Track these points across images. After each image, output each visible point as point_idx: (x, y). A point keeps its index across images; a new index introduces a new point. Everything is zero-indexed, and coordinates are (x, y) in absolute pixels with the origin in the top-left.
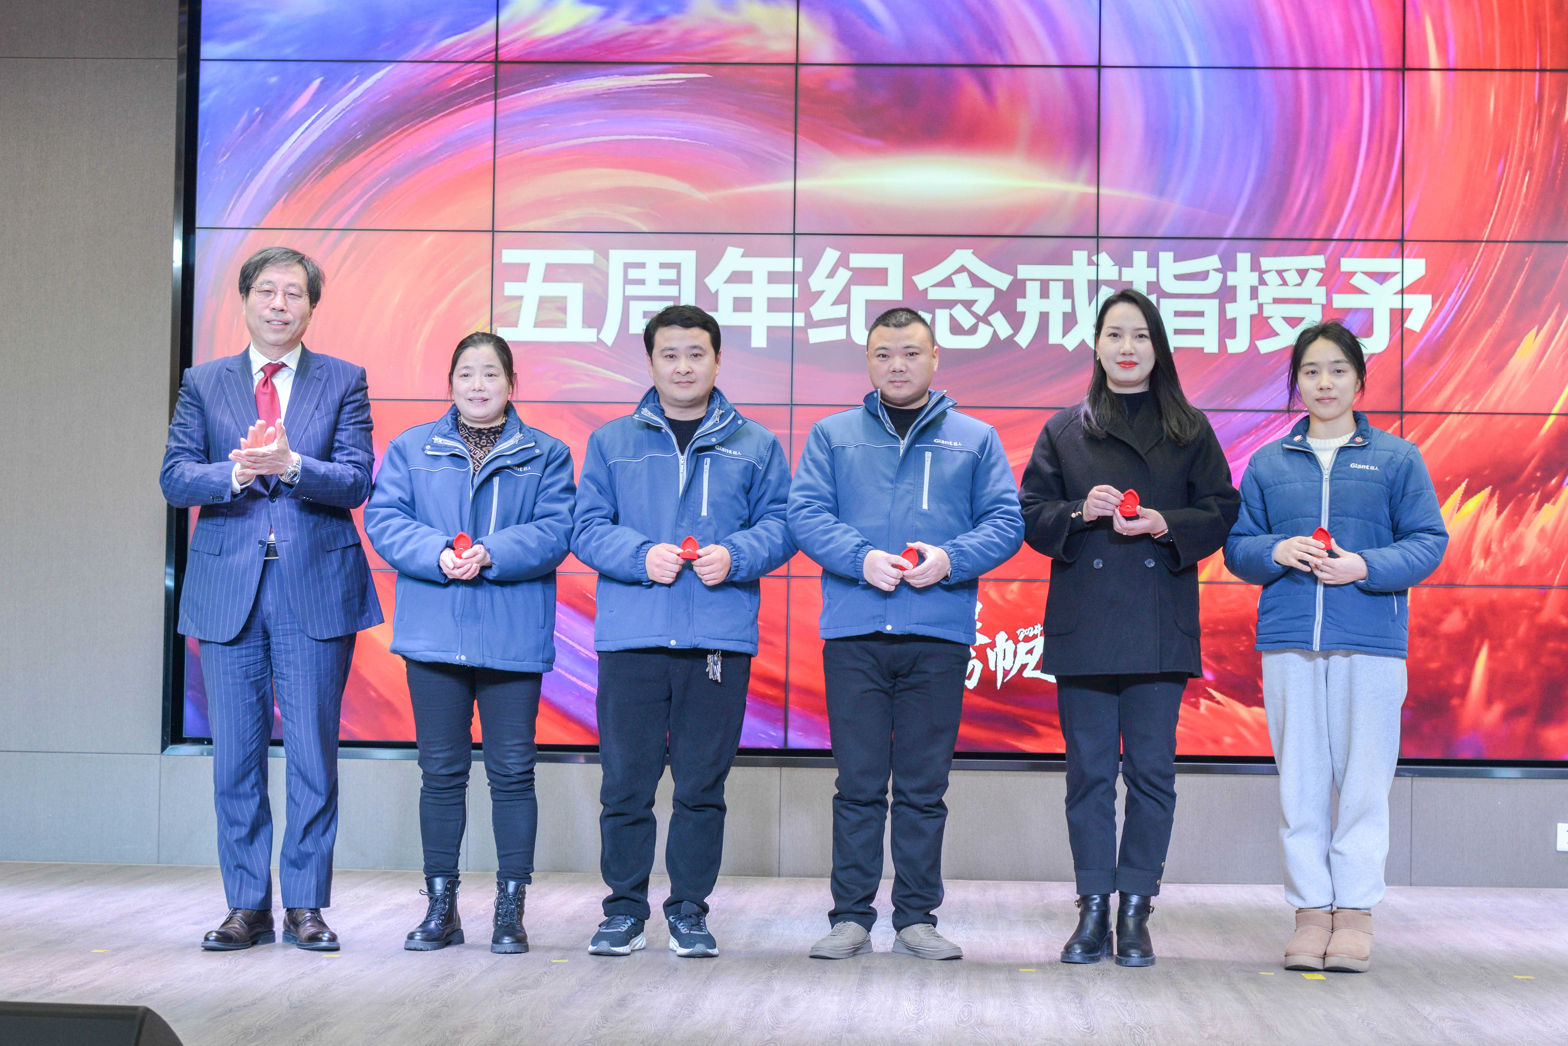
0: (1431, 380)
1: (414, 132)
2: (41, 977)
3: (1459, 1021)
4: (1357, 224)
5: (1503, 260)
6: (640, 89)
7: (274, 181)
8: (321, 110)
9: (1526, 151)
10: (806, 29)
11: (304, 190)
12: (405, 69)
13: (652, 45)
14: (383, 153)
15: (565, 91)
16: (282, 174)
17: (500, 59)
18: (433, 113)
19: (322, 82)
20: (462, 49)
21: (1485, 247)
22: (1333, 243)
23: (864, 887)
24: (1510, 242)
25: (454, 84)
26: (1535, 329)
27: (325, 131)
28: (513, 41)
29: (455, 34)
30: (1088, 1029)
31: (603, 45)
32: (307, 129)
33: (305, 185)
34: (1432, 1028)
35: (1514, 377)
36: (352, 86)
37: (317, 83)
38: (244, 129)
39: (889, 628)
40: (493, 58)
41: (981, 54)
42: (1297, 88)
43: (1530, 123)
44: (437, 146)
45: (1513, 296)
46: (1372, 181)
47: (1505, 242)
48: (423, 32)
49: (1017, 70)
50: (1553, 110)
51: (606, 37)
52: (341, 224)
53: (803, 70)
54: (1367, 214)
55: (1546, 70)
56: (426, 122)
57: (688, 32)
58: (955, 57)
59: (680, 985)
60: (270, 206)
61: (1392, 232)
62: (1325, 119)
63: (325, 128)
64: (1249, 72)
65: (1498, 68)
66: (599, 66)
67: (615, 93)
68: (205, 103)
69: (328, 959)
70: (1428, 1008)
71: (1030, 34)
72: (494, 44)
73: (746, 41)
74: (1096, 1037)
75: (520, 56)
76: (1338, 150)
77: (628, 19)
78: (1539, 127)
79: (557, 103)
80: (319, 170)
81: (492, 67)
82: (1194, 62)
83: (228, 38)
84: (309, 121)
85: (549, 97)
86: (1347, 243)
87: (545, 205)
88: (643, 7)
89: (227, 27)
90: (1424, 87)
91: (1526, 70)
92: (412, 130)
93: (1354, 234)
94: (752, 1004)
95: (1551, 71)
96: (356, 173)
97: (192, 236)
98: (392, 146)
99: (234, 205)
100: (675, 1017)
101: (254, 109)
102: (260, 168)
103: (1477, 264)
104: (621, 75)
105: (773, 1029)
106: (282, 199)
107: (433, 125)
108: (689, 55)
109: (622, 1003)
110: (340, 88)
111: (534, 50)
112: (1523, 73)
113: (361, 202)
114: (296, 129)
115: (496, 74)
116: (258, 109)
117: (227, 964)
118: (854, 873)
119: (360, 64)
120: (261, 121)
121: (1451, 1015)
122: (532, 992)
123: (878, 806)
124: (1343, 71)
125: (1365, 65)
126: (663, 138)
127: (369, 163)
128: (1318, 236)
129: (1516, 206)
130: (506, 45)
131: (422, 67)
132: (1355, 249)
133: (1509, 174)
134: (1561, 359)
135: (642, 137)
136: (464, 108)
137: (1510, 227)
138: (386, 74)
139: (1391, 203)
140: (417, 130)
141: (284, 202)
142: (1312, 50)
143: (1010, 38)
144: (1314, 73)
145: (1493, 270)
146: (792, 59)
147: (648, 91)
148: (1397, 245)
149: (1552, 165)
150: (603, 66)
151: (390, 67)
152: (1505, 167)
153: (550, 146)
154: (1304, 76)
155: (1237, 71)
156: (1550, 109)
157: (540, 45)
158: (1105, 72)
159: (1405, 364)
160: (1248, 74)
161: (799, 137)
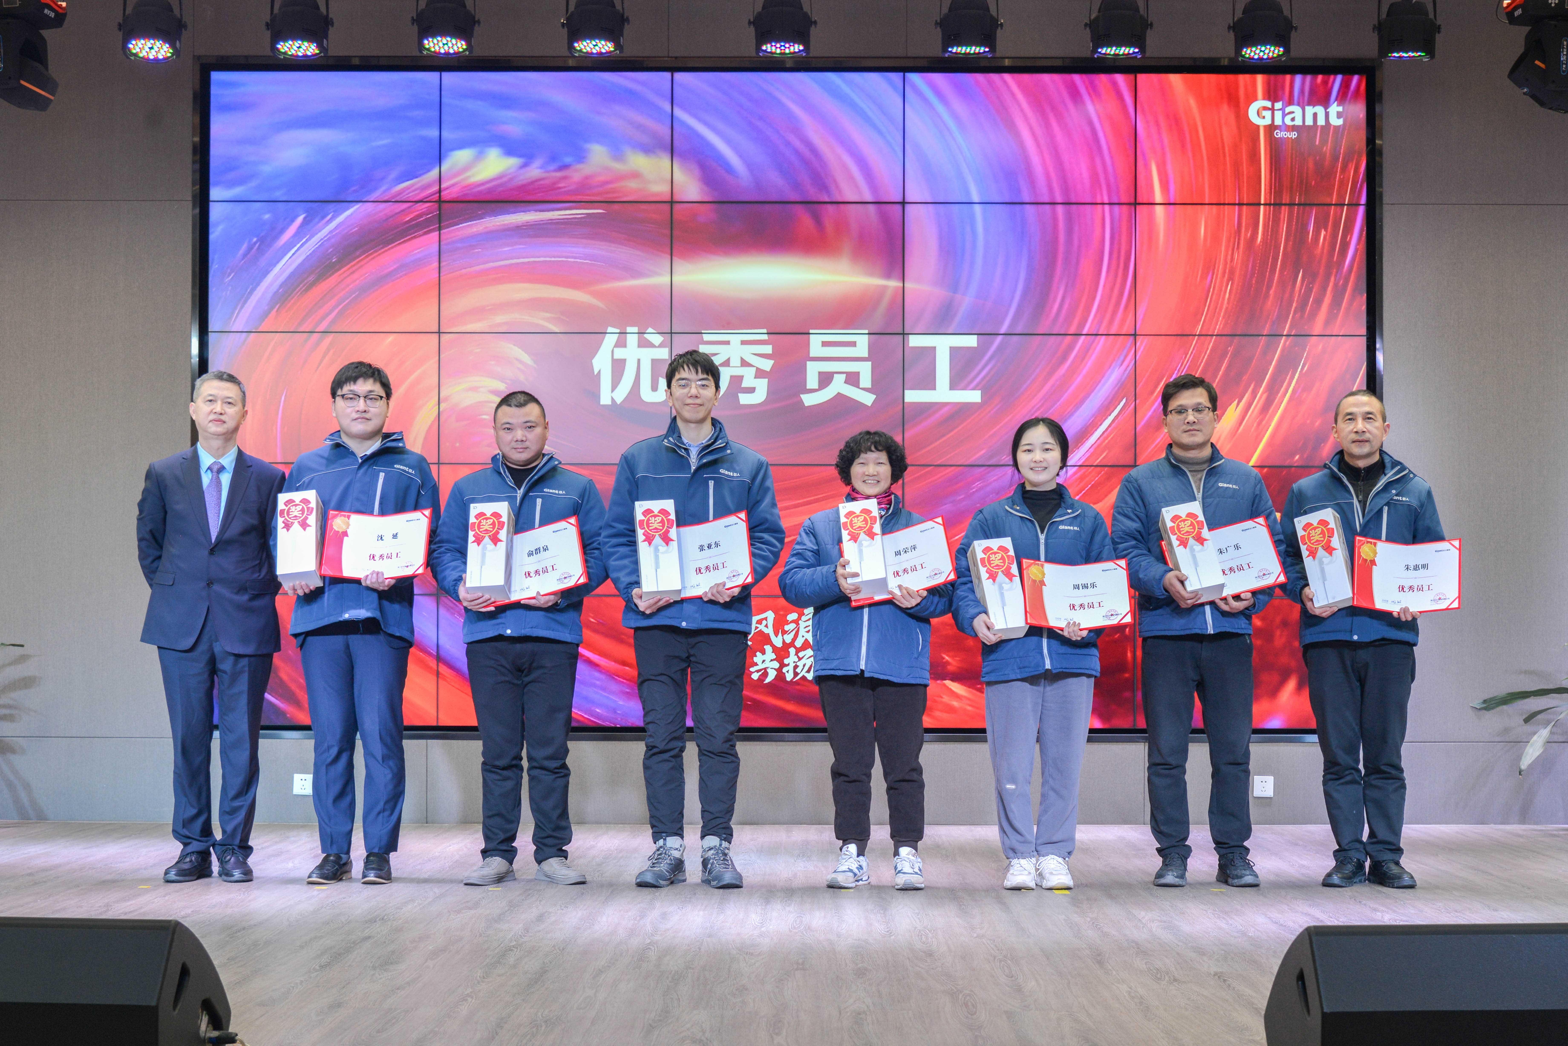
0: (1157, 442)
1: (377, 256)
2: (100, 906)
3: (1165, 922)
4: (1100, 323)
5: (1211, 350)
6: (551, 222)
7: (269, 295)
8: (304, 240)
9: (1228, 266)
10: (679, 175)
11: (292, 301)
12: (369, 207)
13: (560, 188)
14: (353, 272)
15: (493, 224)
16: (275, 290)
17: (442, 200)
18: (392, 241)
19: (305, 218)
20: (413, 191)
21: (1198, 339)
22: (1083, 337)
23: (505, 831)
24: (1216, 335)
25: (408, 219)
26: (1236, 402)
27: (308, 256)
28: (453, 185)
29: (408, 180)
30: (888, 932)
31: (523, 188)
32: (293, 254)
33: (292, 299)
34: (1143, 927)
36: (328, 221)
37: (300, 219)
38: (245, 255)
39: (509, 631)
40: (438, 198)
41: (813, 193)
42: (1055, 219)
43: (1231, 244)
44: (395, 267)
45: (1219, 377)
46: (1112, 289)
47: (1213, 335)
48: (383, 179)
49: (842, 206)
50: (1249, 235)
51: (525, 182)
52: (321, 328)
53: (677, 207)
54: (1108, 316)
55: (1243, 204)
56: (386, 248)
57: (587, 178)
58: (793, 196)
59: (585, 905)
60: (266, 314)
61: (1127, 328)
62: (1076, 242)
63: (308, 254)
64: (1018, 206)
65: (1207, 202)
66: (519, 204)
67: (531, 225)
68: (215, 235)
69: (318, 890)
70: (1143, 913)
71: (851, 178)
72: (438, 188)
73: (632, 184)
74: (893, 937)
75: (457, 197)
76: (1086, 266)
77: (541, 168)
78: (1238, 248)
79: (487, 233)
80: (304, 286)
81: (436, 205)
82: (976, 199)
83: (231, 184)
84: (296, 248)
85: (481, 228)
86: (1093, 337)
87: (479, 312)
88: (553, 158)
89: (231, 176)
90: (1151, 218)
91: (1228, 204)
92: (375, 255)
93: (1098, 330)
94: (638, 918)
95: (1247, 204)
96: (333, 288)
97: (206, 337)
98: (360, 268)
99: (238, 313)
100: (579, 928)
101: (252, 239)
102: (258, 284)
103: (1192, 353)
104: (536, 211)
105: (652, 935)
106: (275, 309)
107: (392, 250)
108: (588, 195)
109: (540, 918)
110: (319, 222)
111: (469, 192)
112: (1226, 206)
113: (336, 311)
114: (285, 255)
115: (440, 211)
116: (255, 239)
117: (242, 895)
118: (498, 820)
119: (335, 204)
120: (258, 248)
121: (1159, 918)
122: (473, 912)
123: (514, 769)
124: (1090, 206)
125: (1106, 200)
126: (569, 260)
127: (342, 280)
128: (1071, 331)
129: (1221, 310)
130: (447, 188)
131: (382, 206)
132: (1099, 342)
133: (1215, 283)
134: (1255, 425)
135: (553, 259)
136: (415, 237)
137: (1216, 324)
138: (354, 211)
139: (1126, 307)
140: (379, 255)
141: (277, 311)
142: (1066, 190)
143: (835, 181)
144: (1067, 206)
145: (1204, 357)
146: (668, 198)
147: (557, 223)
148: (1131, 338)
149: (1248, 276)
150: (522, 204)
151: (357, 206)
152: (1212, 278)
153: (482, 267)
154: (1060, 209)
155: (1008, 205)
156: (1246, 234)
157: (473, 188)
158: (908, 207)
159: (1138, 429)
160: (1018, 207)
161: (674, 258)
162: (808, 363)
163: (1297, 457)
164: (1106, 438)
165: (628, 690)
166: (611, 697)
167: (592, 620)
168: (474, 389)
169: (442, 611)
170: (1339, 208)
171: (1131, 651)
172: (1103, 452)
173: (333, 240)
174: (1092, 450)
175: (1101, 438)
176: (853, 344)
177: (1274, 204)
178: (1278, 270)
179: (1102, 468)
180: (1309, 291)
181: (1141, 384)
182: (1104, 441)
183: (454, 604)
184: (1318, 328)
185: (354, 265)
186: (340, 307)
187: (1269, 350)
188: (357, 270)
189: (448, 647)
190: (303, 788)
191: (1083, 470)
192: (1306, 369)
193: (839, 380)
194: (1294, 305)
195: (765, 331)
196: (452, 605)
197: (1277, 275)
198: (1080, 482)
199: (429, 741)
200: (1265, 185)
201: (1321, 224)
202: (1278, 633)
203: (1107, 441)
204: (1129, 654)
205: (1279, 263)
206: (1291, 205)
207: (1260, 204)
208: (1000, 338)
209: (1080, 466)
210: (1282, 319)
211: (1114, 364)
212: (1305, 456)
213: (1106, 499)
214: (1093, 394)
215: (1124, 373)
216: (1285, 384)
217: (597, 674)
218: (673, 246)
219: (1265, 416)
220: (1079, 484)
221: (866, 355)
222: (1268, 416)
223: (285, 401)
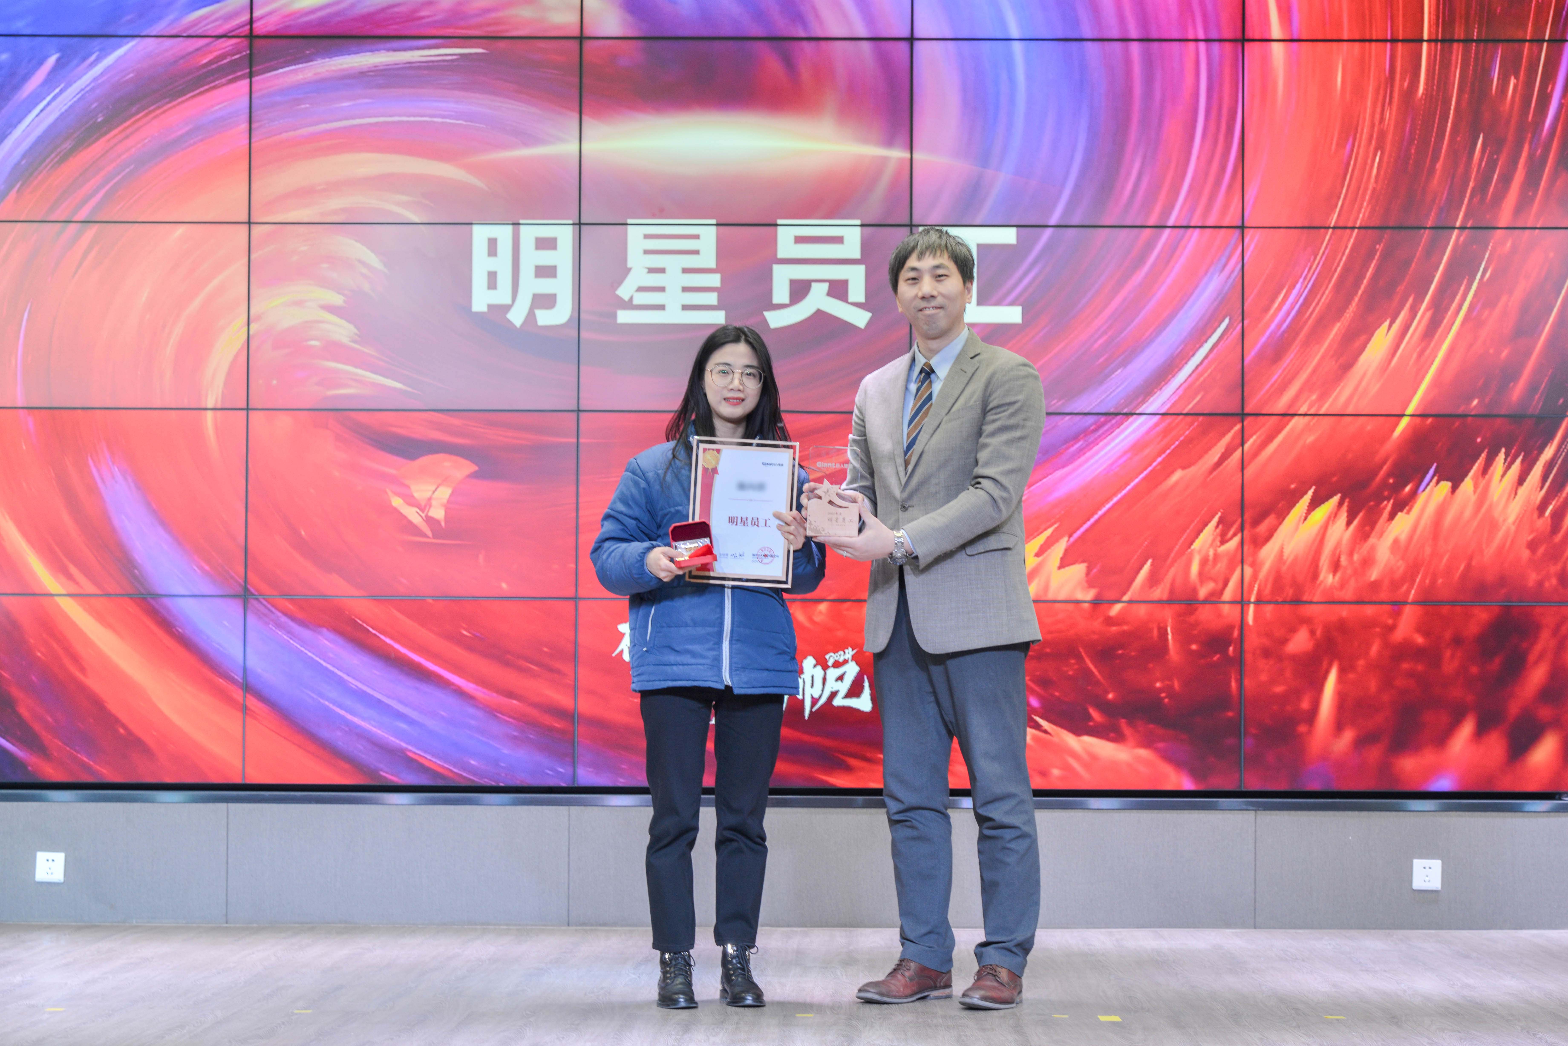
0: (1274, 379)
1: (161, 114)
4: (1192, 210)
5: (1352, 248)
6: (410, 66)
8: (57, 90)
9: (1376, 129)
11: (39, 178)
12: (150, 44)
13: (423, 18)
14: (127, 137)
15: (327, 68)
16: (15, 161)
17: (254, 34)
18: (182, 93)
19: (58, 60)
20: (212, 22)
21: (1332, 233)
22: (1168, 231)
24: (1359, 228)
25: (205, 61)
26: (1387, 323)
27: (62, 113)
28: (270, 13)
29: (205, 6)
31: (369, 18)
32: (42, 111)
33: (39, 174)
35: (1364, 374)
36: (92, 63)
37: (52, 60)
40: (248, 32)
41: (783, 26)
42: (1128, 61)
43: (1381, 98)
44: (187, 129)
45: (1363, 287)
46: (1209, 162)
47: (1353, 228)
48: (170, 4)
49: (823, 43)
50: (1406, 84)
51: (372, 9)
52: (81, 216)
53: (588, 44)
54: (1204, 200)
55: (1397, 41)
56: (174, 103)
57: (461, 3)
58: (755, 30)
61: (1232, 217)
62: (1158, 94)
63: (63, 110)
64: (1075, 43)
65: (1345, 37)
66: (363, 40)
67: (382, 70)
71: (836, 4)
72: (248, 17)
73: (526, 13)
75: (277, 31)
76: (1173, 129)
78: (1390, 102)
79: (319, 81)
80: (56, 156)
81: (245, 42)
82: (1015, 33)
84: (45, 103)
85: (310, 75)
86: (1183, 230)
87: (305, 193)
90: (1266, 60)
91: (1377, 41)
92: (158, 112)
93: (1190, 220)
95: (1404, 41)
96: (97, 160)
98: (136, 130)
103: (1324, 253)
104: (388, 50)
106: (16, 189)
107: (183, 106)
108: (462, 28)
110: (78, 65)
111: (292, 23)
112: (1373, 44)
113: (102, 192)
114: (30, 111)
115: (251, 50)
119: (101, 39)
124: (1177, 43)
125: (1201, 35)
126: (435, 119)
127: (111, 148)
128: (1151, 222)
129: (1366, 189)
130: (261, 18)
131: (169, 42)
132: (1191, 237)
133: (1358, 153)
134: (1415, 356)
135: (412, 119)
136: (214, 88)
137: (1359, 212)
138: (129, 50)
139: (1230, 186)
140: (164, 112)
141: (18, 191)
142: (1143, 20)
143: (814, 8)
144: (1146, 44)
145: (1341, 259)
146: (576, 32)
147: (419, 68)
148: (1237, 233)
149: (1405, 143)
150: (369, 41)
151: (133, 43)
152: (1353, 146)
153: (311, 129)
154: (1135, 49)
155: (1061, 43)
156: (1401, 83)
157: (299, 18)
158: (918, 45)
159: (1246, 362)
160: (1074, 45)
161: (584, 118)
162: (776, 268)
163: (1475, 402)
164: (1201, 375)
165: (515, 734)
166: (491, 742)
167: (465, 633)
168: (299, 303)
169: (252, 620)
170: (1535, 46)
171: (1235, 679)
172: (1196, 395)
173: (98, 91)
174: (1180, 392)
175: (1194, 375)
176: (839, 240)
177: (1443, 41)
178: (1447, 134)
179: (1195, 417)
180: (1491, 166)
181: (1252, 296)
182: (1197, 379)
183: (269, 609)
184: (1505, 217)
185: (128, 127)
186: (108, 187)
187: (1434, 250)
188: (132, 133)
189: (259, 671)
190: (49, 872)
191: (1169, 419)
192: (1487, 275)
193: (819, 291)
194: (1471, 184)
195: (714, 222)
196: (266, 611)
197: (1446, 142)
198: (1164, 437)
199: (231, 805)
200: (1430, 13)
201: (1510, 68)
202: (1448, 653)
203: (1202, 379)
204: (1233, 684)
205: (1449, 125)
206: (1467, 41)
207: (1422, 40)
208: (1048, 232)
209: (1163, 414)
210: (1454, 203)
211: (1211, 270)
212: (1487, 400)
213: (1201, 463)
214: (1182, 312)
215: (1226, 282)
216: (1458, 297)
217: (471, 710)
218: (584, 100)
219: (1429, 345)
220: (1162, 440)
221: (857, 255)
222: (1432, 345)
223: (28, 320)
